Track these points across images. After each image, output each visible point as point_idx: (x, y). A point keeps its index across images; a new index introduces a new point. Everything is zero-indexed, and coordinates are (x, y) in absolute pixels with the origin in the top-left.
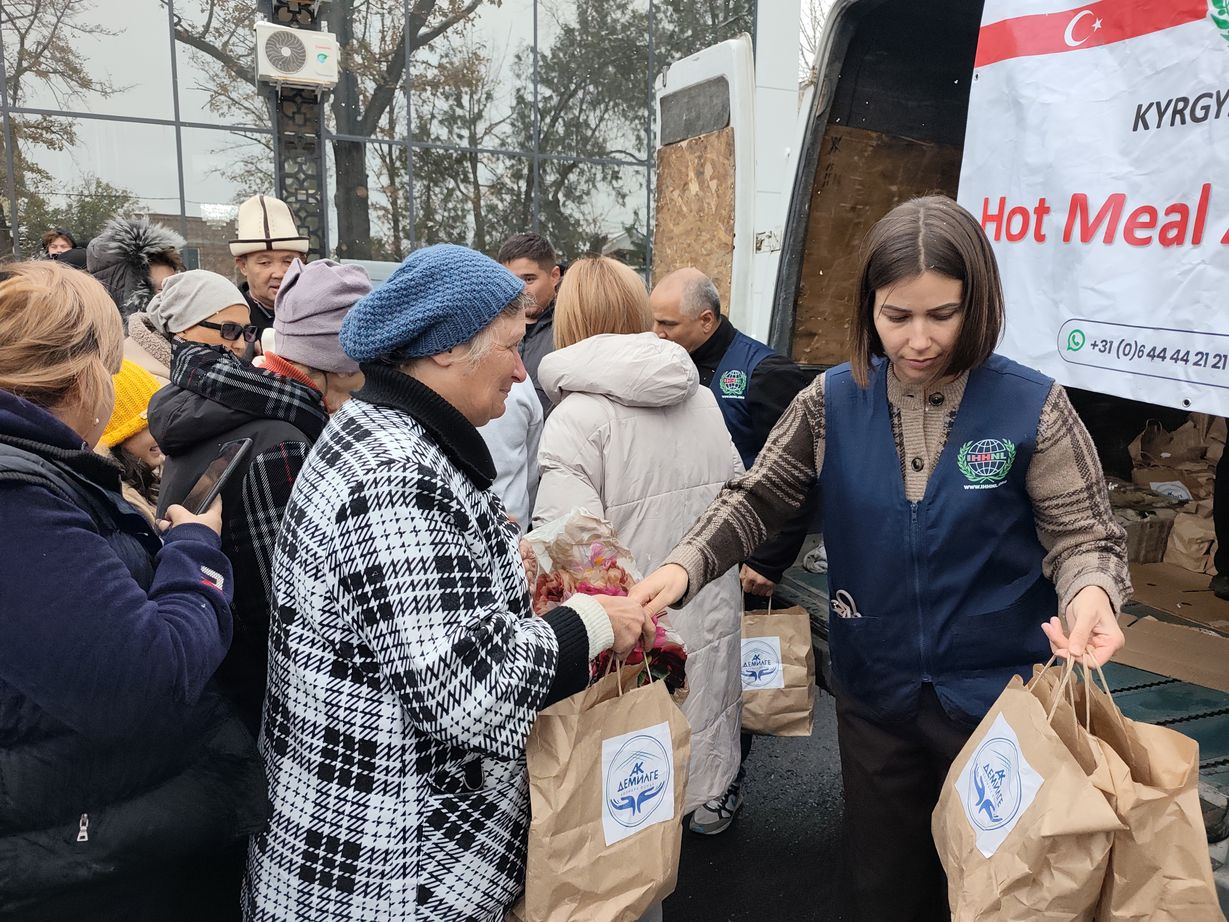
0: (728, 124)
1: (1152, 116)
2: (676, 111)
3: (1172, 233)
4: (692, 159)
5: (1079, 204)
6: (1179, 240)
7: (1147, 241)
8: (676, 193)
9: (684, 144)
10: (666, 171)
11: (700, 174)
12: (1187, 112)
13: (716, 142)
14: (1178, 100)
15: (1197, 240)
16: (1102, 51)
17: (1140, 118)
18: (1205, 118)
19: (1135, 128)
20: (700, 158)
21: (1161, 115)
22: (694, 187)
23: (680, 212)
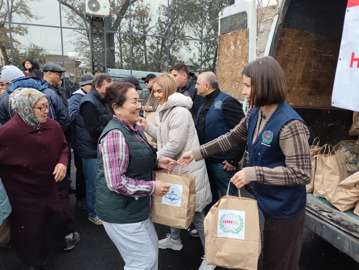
0: (246, 27)
2: (226, 23)
4: (232, 39)
8: (225, 50)
9: (229, 34)
10: (222, 42)
11: (235, 43)
13: (241, 34)
20: (235, 38)
22: (233, 48)
23: (227, 56)
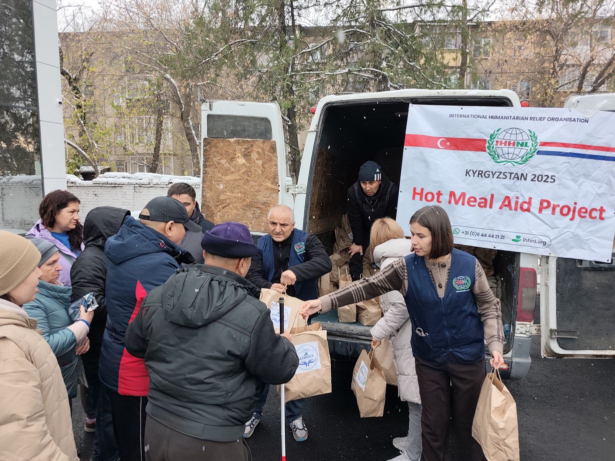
0: (270, 139)
1: (471, 173)
3: (482, 205)
4: (239, 148)
5: (452, 194)
6: (485, 206)
7: (474, 206)
8: (224, 161)
9: (232, 140)
11: (246, 155)
12: (483, 174)
13: (261, 144)
14: (479, 171)
15: (491, 207)
16: (451, 152)
17: (467, 173)
18: (489, 177)
19: (466, 175)
20: (246, 149)
21: (474, 173)
23: (228, 170)
